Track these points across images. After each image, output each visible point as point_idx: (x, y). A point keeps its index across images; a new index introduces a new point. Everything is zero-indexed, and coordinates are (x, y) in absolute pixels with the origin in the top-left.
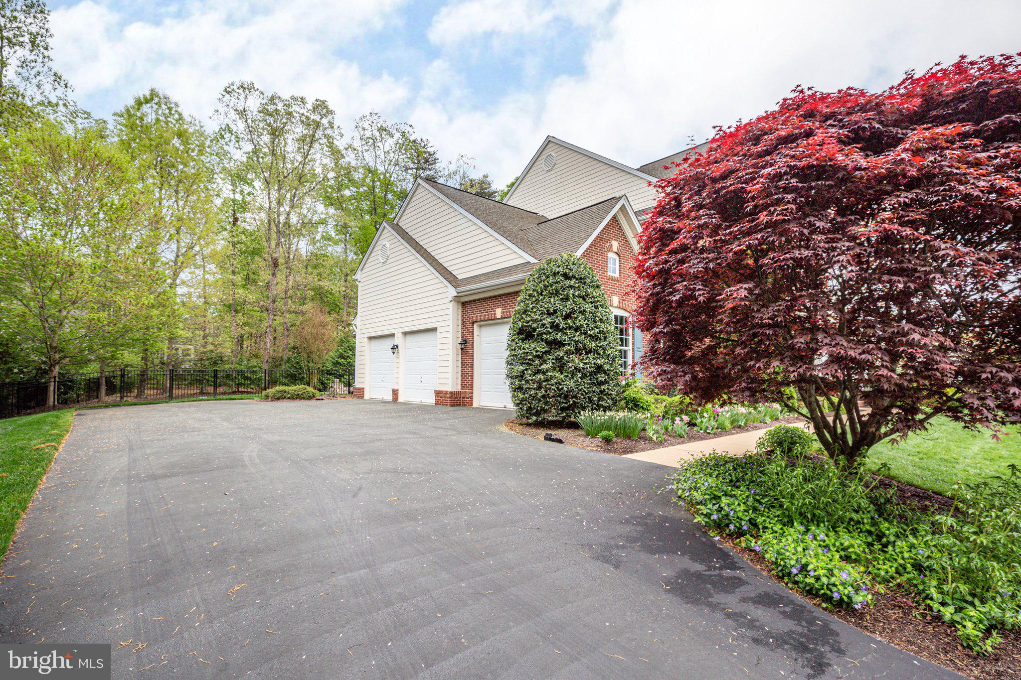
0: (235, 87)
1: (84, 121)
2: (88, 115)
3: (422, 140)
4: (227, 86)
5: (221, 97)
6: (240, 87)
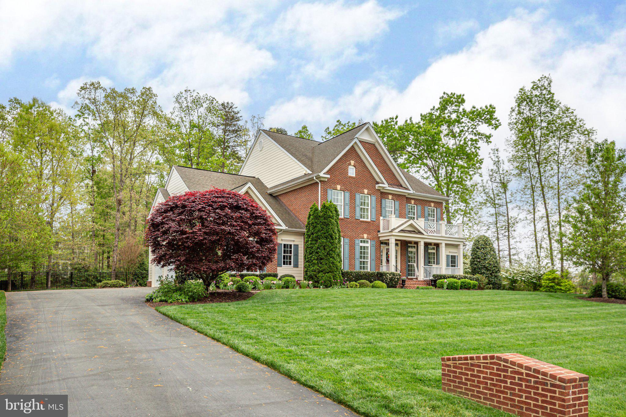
0: (88, 86)
3: (228, 103)
4: (83, 85)
5: (79, 92)
6: (91, 85)
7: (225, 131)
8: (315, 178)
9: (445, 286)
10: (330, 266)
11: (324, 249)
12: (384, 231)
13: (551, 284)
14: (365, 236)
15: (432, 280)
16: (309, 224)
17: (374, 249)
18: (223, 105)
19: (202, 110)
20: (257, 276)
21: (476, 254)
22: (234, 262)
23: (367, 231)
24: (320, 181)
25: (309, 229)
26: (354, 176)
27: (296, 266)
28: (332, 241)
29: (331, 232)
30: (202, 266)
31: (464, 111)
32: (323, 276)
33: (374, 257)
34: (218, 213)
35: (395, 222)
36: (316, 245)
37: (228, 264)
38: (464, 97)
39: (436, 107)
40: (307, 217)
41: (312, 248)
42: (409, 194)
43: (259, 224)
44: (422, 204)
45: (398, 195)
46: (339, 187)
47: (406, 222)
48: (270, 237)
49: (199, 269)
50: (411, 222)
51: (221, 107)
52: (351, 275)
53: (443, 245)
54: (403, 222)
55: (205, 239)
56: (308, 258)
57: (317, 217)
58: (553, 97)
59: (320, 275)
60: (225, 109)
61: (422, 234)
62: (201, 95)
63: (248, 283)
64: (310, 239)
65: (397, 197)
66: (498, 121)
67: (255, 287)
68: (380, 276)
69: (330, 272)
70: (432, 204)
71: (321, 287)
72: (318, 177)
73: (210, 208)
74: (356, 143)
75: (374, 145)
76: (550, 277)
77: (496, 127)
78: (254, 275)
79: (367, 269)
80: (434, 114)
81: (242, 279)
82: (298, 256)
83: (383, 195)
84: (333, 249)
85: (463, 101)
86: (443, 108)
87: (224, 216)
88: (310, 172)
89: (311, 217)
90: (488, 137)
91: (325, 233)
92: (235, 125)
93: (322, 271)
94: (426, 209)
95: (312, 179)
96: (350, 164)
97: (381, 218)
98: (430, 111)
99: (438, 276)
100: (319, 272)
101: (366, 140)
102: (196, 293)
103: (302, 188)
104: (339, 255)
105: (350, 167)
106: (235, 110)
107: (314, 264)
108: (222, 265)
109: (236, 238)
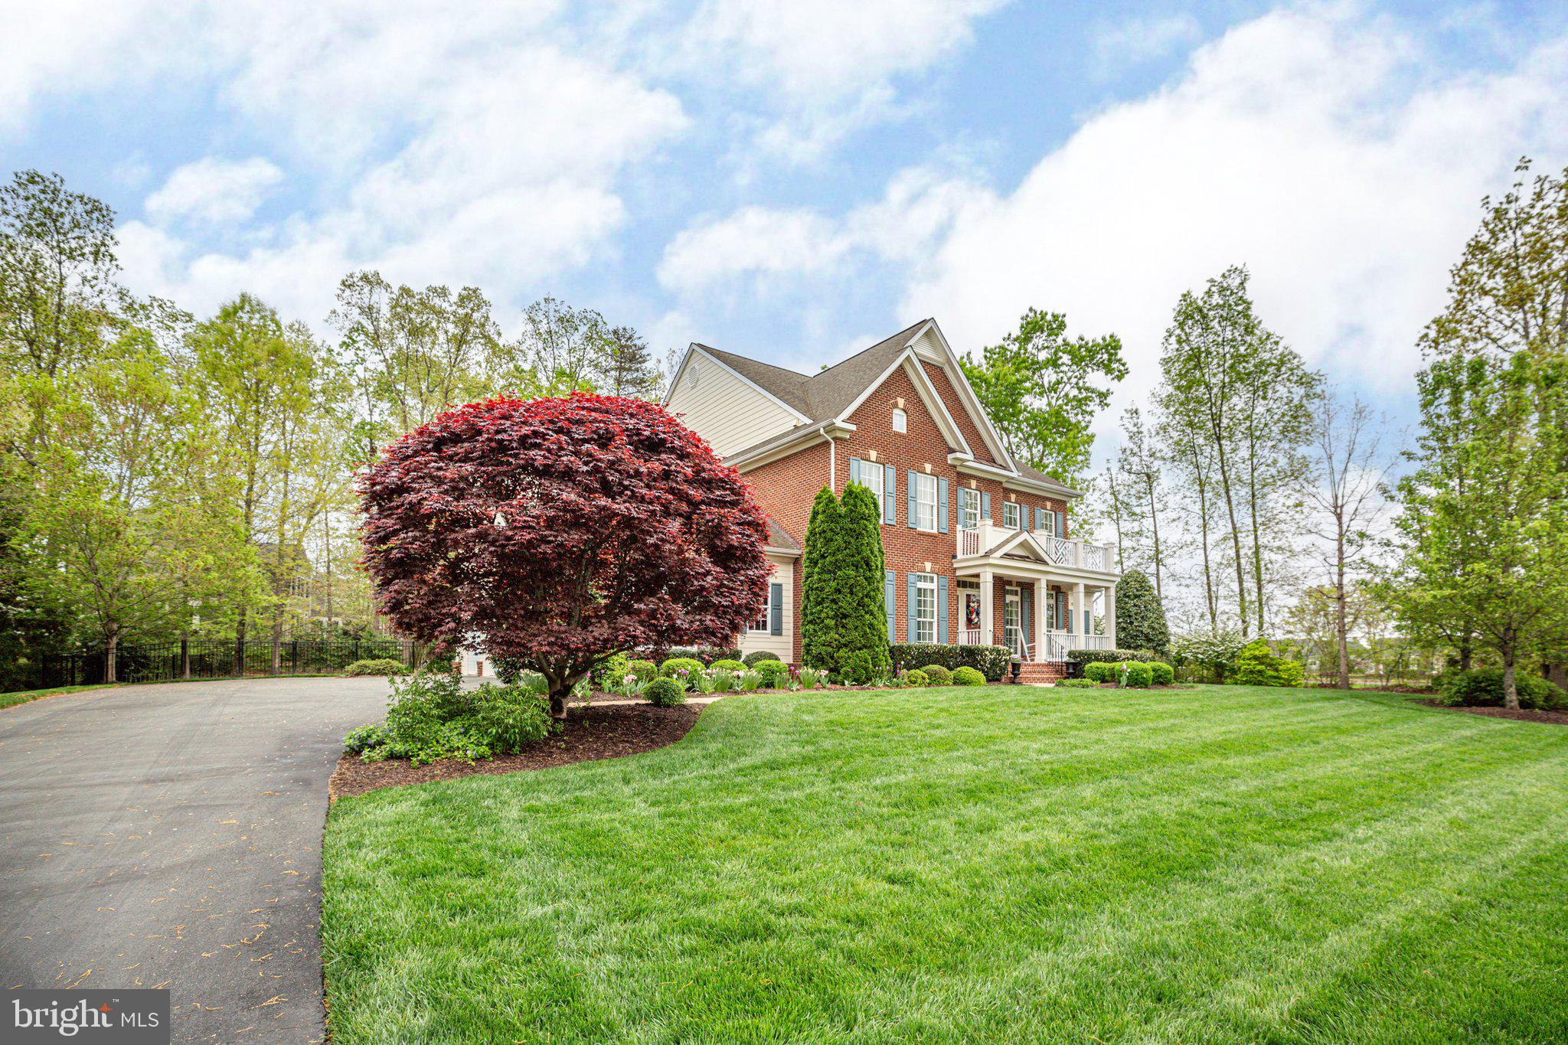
0: (356, 280)
1: (185, 325)
2: (190, 318)
3: (624, 329)
4: (345, 278)
5: (340, 292)
6: (361, 279)
7: (619, 381)
8: (822, 431)
9: (1124, 680)
10: (865, 633)
11: (852, 593)
12: (966, 557)
13: (1259, 667)
14: (928, 566)
15: (1068, 664)
16: (812, 533)
17: (944, 594)
18: (615, 332)
19: (577, 338)
20: (692, 656)
21: (1123, 608)
22: (642, 623)
23: (931, 554)
24: (833, 439)
25: (814, 546)
26: (904, 431)
27: (777, 631)
28: (868, 574)
29: (866, 553)
30: (535, 636)
31: (1066, 343)
32: (849, 658)
33: (944, 613)
34: (590, 455)
35: (991, 535)
36: (833, 584)
37: (624, 629)
38: (1066, 320)
39: (1014, 336)
40: (809, 517)
41: (822, 589)
42: (1010, 479)
43: (721, 503)
44: (1028, 503)
45: (989, 480)
46: (873, 455)
47: (1013, 537)
48: (752, 544)
49: (524, 646)
50: (1025, 536)
51: (611, 336)
52: (909, 653)
53: (1081, 589)
54: (1007, 536)
55: (544, 540)
56: (812, 614)
57: (834, 517)
58: (1249, 308)
59: (842, 653)
60: (620, 340)
61: (1045, 563)
62: (576, 310)
63: (675, 676)
64: (816, 570)
65: (989, 484)
66: (1124, 365)
67: (693, 686)
68: (971, 656)
69: (865, 647)
70: (1049, 504)
71: (846, 682)
72: (831, 429)
73: (563, 438)
74: (908, 358)
75: (941, 369)
76: (1257, 653)
77: (1119, 378)
78: (685, 654)
79: (931, 638)
80: (1009, 348)
81: (659, 664)
82: (781, 609)
83: (962, 478)
84: (872, 593)
85: (1062, 326)
86: (1025, 338)
87: (612, 464)
88: (810, 422)
89: (820, 516)
90: (1103, 396)
91: (853, 556)
92: (637, 370)
93: (846, 645)
94: (1037, 513)
95: (816, 434)
96: (895, 406)
97: (959, 527)
98: (1002, 342)
99: (1081, 654)
100: (839, 648)
101: (928, 358)
102: (513, 727)
103: (788, 457)
104: (881, 608)
105: (896, 411)
106: (639, 343)
107: (828, 627)
108: (601, 631)
109: (651, 541)
